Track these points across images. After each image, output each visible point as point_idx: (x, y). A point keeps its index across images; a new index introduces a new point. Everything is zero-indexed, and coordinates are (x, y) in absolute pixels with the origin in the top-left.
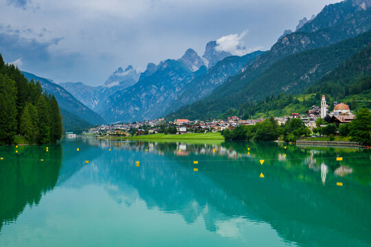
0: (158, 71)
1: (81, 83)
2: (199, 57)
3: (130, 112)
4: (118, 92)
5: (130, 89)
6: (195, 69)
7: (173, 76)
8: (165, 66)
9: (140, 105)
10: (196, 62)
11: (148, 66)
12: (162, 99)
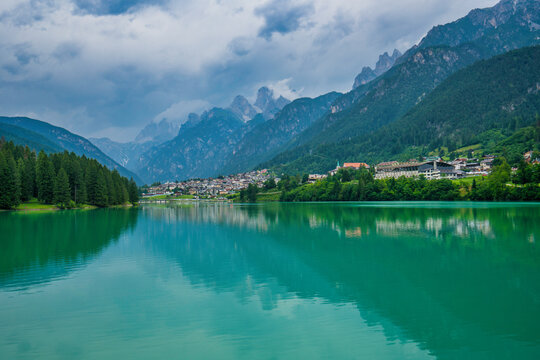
0: (202, 122)
1: (106, 139)
2: (250, 105)
3: (171, 170)
4: (154, 148)
5: (169, 143)
6: (246, 119)
7: (221, 127)
8: (211, 115)
9: (183, 162)
10: (247, 112)
11: (190, 117)
12: (211, 153)
